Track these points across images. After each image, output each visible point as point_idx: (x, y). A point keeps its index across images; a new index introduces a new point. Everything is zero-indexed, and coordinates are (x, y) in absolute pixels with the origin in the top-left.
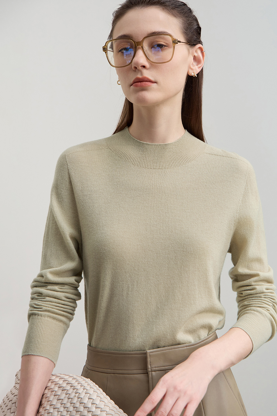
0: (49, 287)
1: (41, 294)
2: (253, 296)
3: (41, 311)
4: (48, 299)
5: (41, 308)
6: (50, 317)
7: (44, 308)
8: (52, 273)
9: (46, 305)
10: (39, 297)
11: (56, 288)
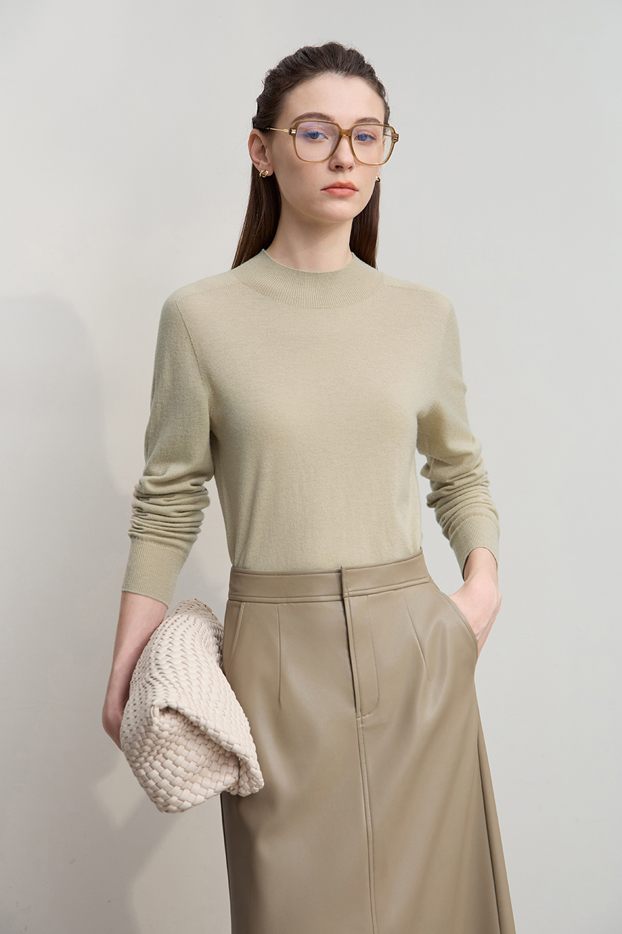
0: (151, 500)
1: (141, 509)
2: (461, 488)
3: (141, 533)
4: (150, 516)
5: (141, 529)
6: (155, 541)
7: (146, 529)
8: (152, 482)
9: (148, 525)
10: (139, 513)
11: (161, 501)
